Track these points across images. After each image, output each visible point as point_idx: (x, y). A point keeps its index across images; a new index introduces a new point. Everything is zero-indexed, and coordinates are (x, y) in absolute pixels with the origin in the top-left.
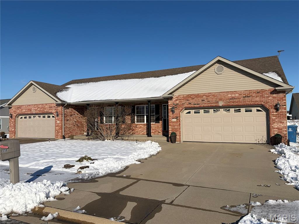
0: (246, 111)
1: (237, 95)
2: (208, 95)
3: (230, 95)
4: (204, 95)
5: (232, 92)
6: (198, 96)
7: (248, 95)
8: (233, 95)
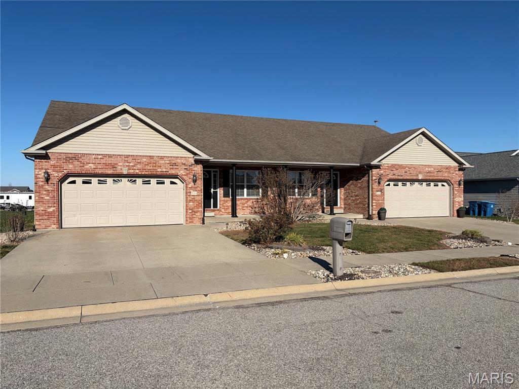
0: (435, 186)
1: (432, 169)
2: (410, 167)
3: (427, 169)
4: (407, 166)
5: (429, 166)
6: (401, 167)
7: (440, 169)
8: (429, 169)
